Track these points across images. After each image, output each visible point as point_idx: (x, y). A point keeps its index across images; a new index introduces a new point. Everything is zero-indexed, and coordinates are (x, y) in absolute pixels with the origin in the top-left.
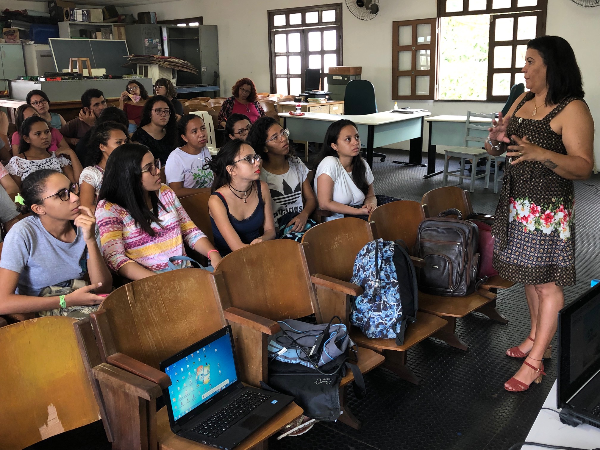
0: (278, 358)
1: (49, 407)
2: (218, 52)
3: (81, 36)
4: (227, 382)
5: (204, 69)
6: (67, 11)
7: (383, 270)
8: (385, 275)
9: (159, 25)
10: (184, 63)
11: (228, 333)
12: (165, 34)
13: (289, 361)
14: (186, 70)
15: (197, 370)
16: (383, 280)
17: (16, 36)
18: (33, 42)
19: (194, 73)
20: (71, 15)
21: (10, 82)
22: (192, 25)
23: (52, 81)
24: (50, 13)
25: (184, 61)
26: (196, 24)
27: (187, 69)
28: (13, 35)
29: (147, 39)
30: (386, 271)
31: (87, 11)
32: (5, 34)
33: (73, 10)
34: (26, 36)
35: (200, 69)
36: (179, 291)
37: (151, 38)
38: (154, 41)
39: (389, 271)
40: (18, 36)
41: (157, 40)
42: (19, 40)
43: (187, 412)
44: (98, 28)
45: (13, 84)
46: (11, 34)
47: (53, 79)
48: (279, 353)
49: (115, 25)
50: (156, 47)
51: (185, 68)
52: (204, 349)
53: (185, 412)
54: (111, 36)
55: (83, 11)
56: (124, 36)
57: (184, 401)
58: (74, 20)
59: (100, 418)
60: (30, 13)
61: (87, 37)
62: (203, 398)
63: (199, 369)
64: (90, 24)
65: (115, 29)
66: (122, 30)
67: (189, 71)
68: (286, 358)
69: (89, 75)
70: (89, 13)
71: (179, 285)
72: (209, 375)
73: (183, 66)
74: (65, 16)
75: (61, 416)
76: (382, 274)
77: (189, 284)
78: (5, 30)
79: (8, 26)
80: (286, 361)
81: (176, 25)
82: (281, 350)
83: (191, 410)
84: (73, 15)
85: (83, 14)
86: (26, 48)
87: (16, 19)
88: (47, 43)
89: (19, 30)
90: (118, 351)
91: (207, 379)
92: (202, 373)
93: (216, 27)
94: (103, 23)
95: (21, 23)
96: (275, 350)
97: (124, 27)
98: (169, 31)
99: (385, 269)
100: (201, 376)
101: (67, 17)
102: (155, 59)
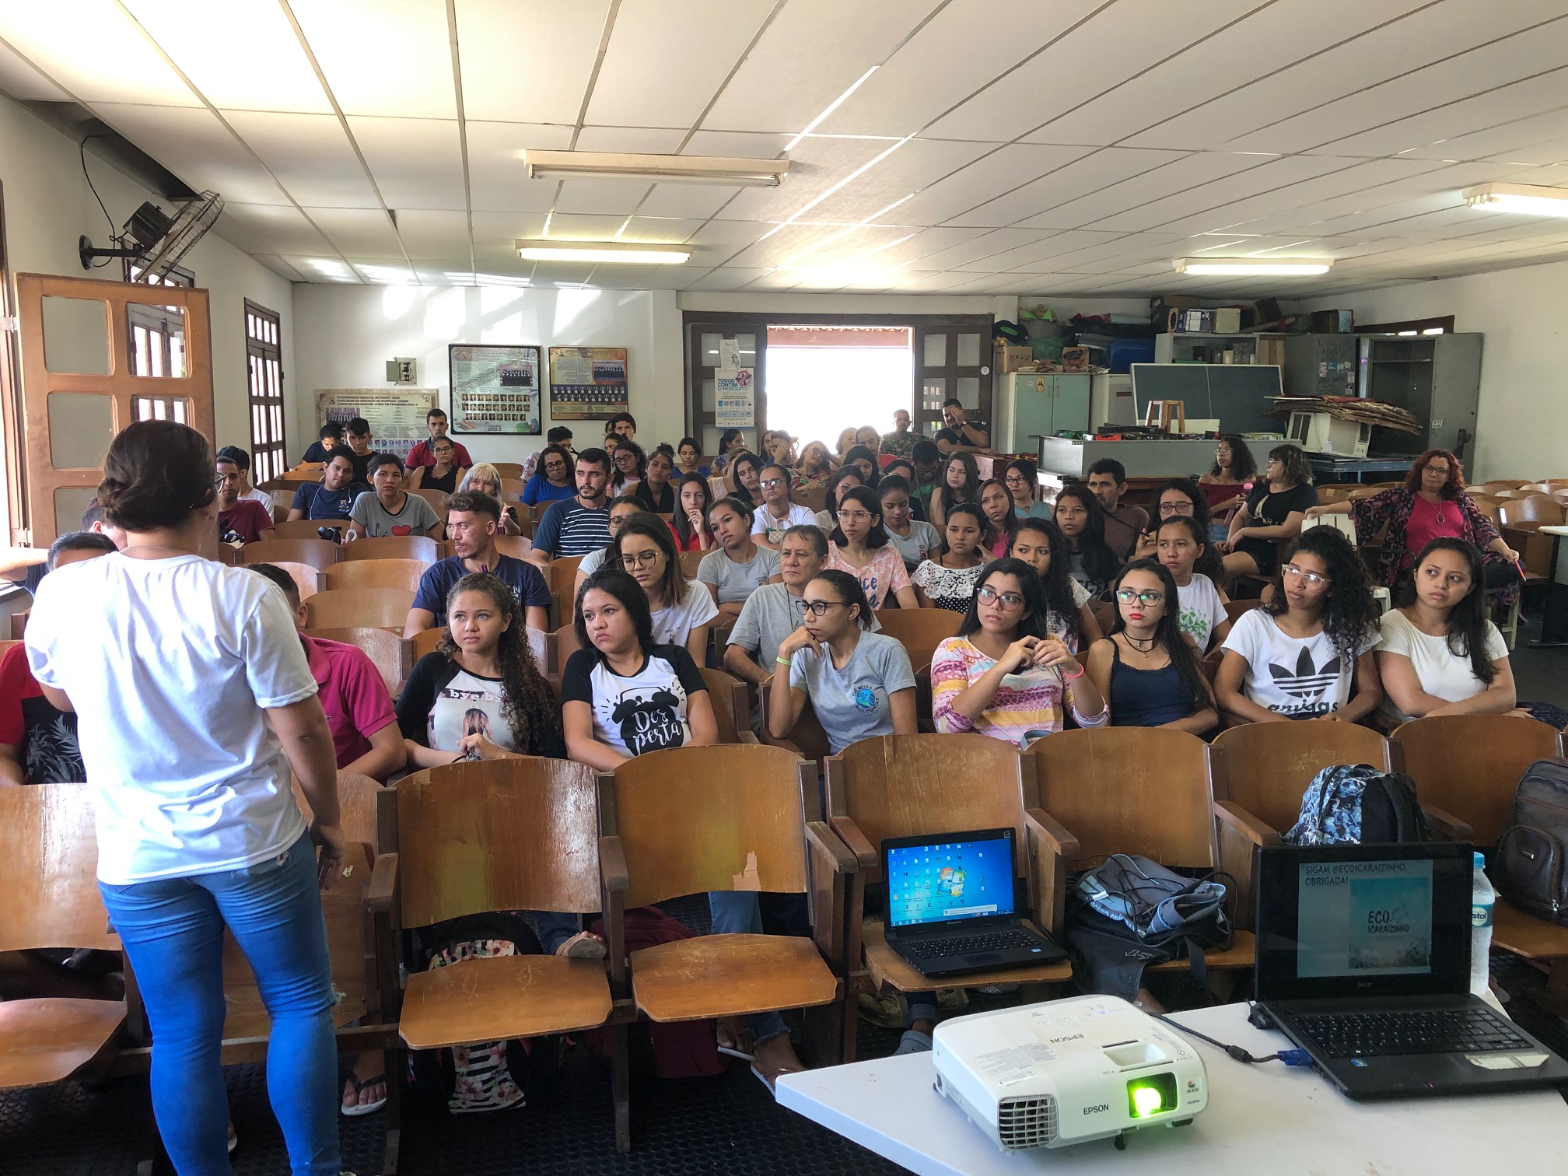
0: (1093, 904)
1: (749, 854)
2: (1478, 388)
3: (1195, 359)
4: (994, 908)
5: (1436, 424)
6: (1174, 314)
7: (1333, 816)
8: (1336, 825)
9: (1357, 335)
10: (1392, 411)
11: (1007, 837)
12: (1365, 352)
13: (1107, 913)
14: (1390, 425)
15: (942, 872)
16: (1330, 833)
17: (1083, 361)
18: (1107, 371)
19: (1412, 431)
20: (1179, 322)
21: (1042, 440)
22: (1428, 332)
23: (1105, 440)
24: (1152, 319)
25: (1392, 408)
26: (1439, 331)
27: (1394, 422)
28: (1078, 358)
29: (1325, 364)
30: (1340, 819)
31: (1210, 313)
32: (1065, 356)
33: (1183, 312)
34: (1099, 359)
35: (1427, 424)
36: (965, 765)
37: (1333, 360)
38: (1340, 367)
39: (1346, 820)
40: (1087, 360)
41: (1348, 365)
42: (1086, 366)
43: (913, 922)
44: (1228, 344)
45: (1047, 443)
46: (1074, 357)
47: (1107, 437)
48: (1095, 897)
49: (1262, 338)
50: (1344, 378)
51: (1390, 421)
52: (959, 846)
53: (910, 921)
54: (1252, 358)
55: (1203, 313)
56: (1280, 358)
57: (912, 906)
58: (1184, 331)
59: (805, 891)
60: (1114, 320)
61: (1204, 360)
62: (945, 915)
63: (946, 872)
64: (1213, 336)
65: (1262, 346)
66: (1280, 345)
67: (1398, 426)
68: (1103, 907)
69: (1180, 431)
70: (1213, 316)
71: (966, 756)
72: (961, 886)
73: (1384, 416)
74: (1169, 323)
75: (762, 870)
76: (1330, 822)
77: (982, 759)
78: (1066, 350)
79: (1074, 342)
80: (1102, 911)
81: (1397, 333)
82: (1099, 892)
83: (921, 922)
84: (1182, 322)
85: (1202, 319)
86: (1096, 379)
87: (1089, 332)
88: (1128, 371)
89: (1091, 350)
90: (847, 814)
91: (957, 890)
92: (950, 878)
93: (1480, 338)
94: (1239, 333)
95: (1096, 336)
96: (1090, 890)
97: (1284, 340)
98: (1376, 345)
99: (1338, 814)
100: (947, 882)
101: (1173, 325)
102: (1324, 403)
